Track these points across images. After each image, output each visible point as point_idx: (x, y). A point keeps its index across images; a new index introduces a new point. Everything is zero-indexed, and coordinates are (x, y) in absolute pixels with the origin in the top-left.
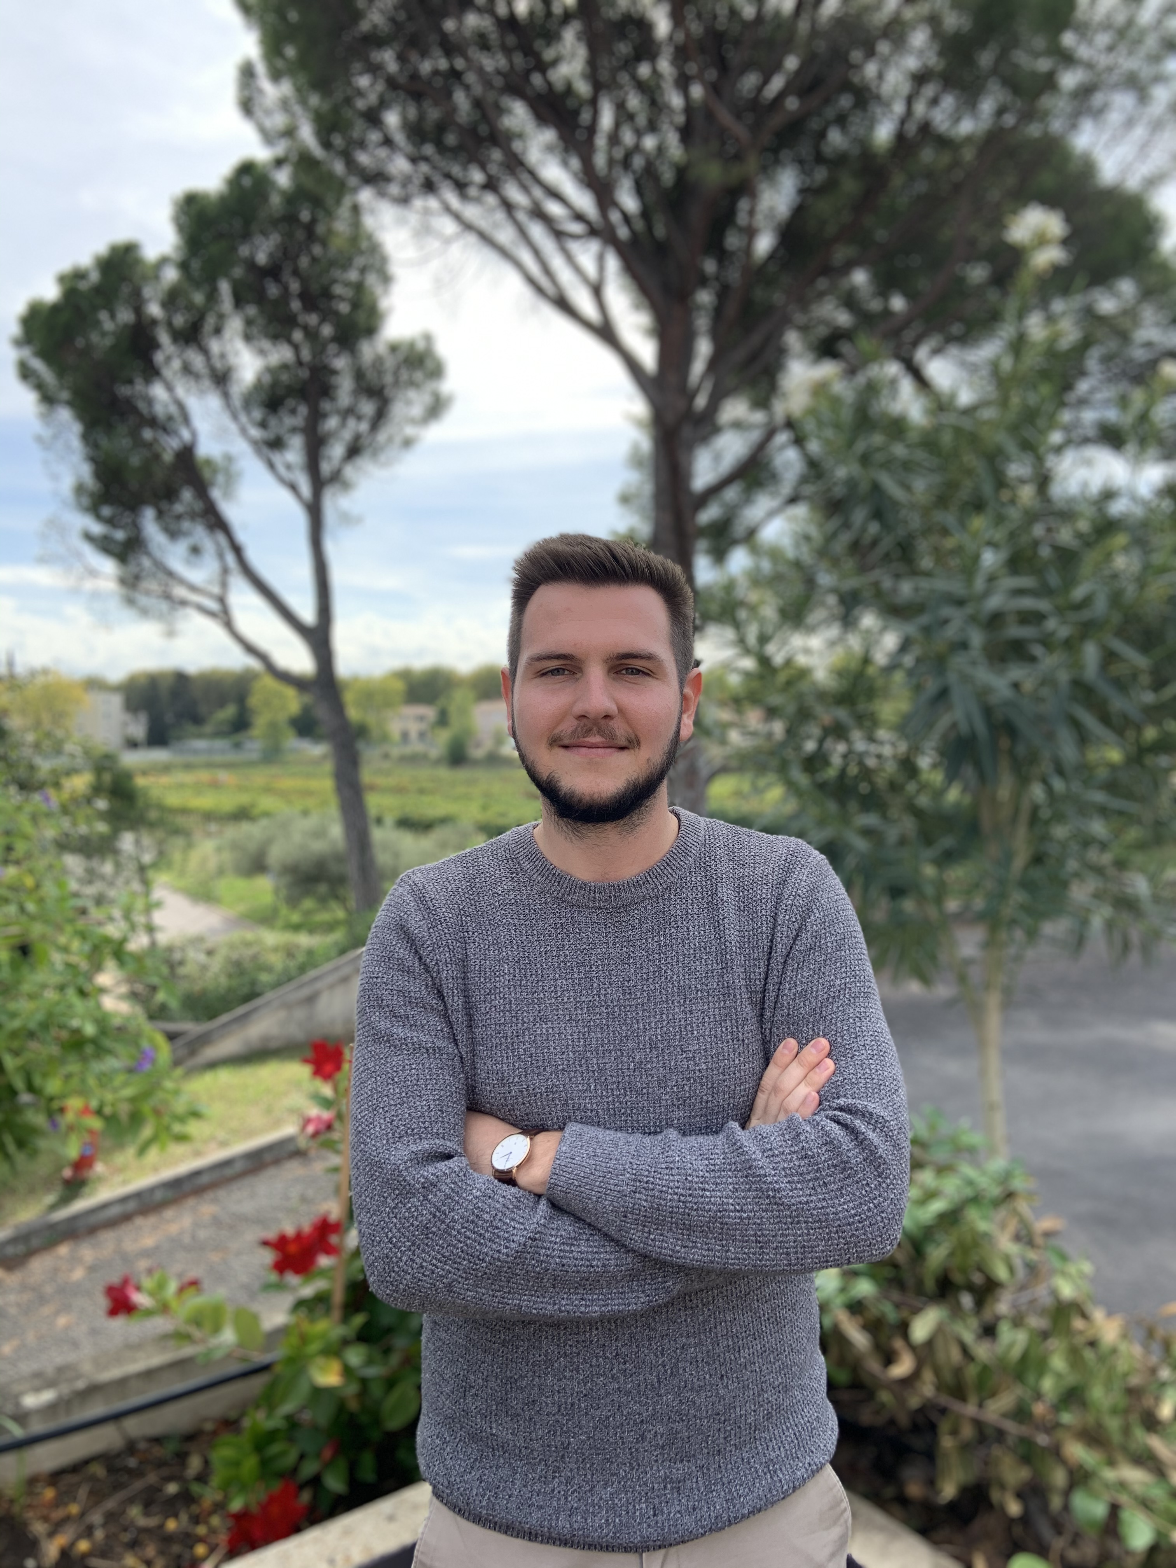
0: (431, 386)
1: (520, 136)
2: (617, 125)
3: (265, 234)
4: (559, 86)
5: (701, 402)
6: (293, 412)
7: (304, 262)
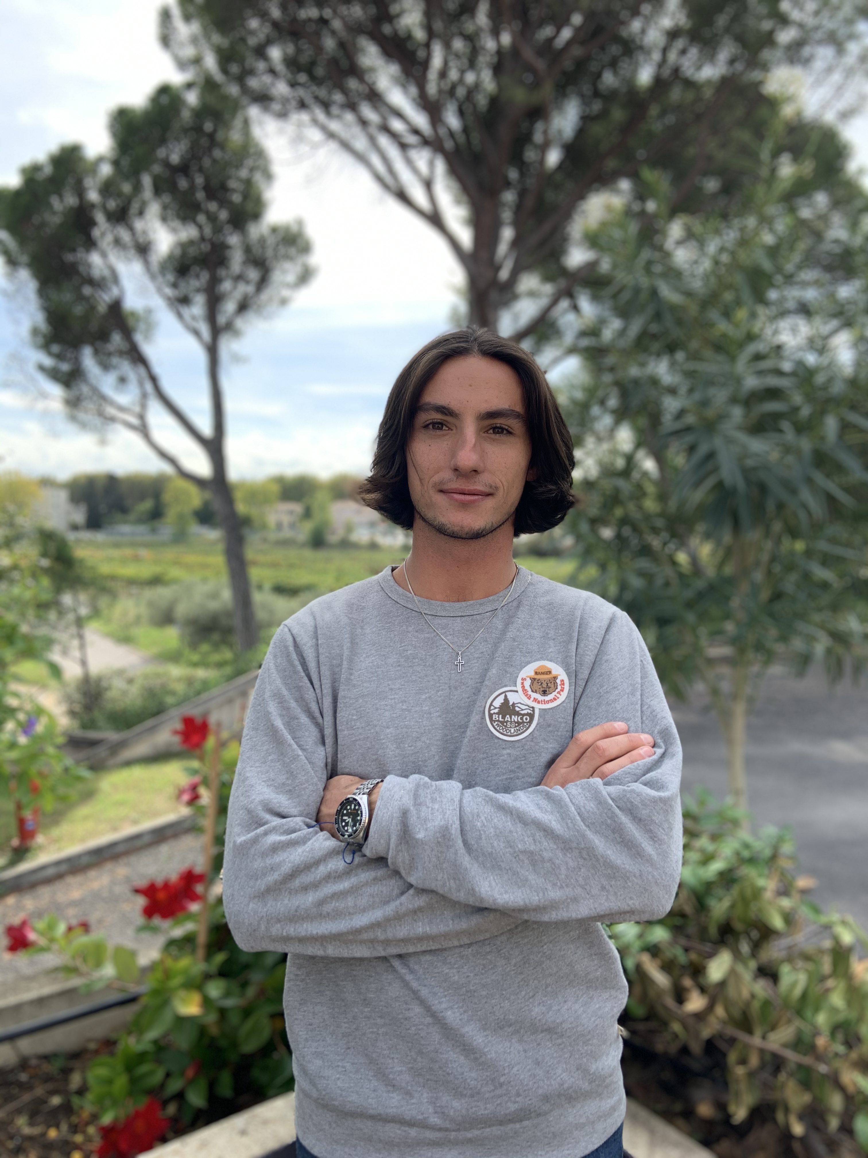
0: (301, 260)
1: (372, 70)
2: (446, 63)
3: (178, 139)
4: (402, 33)
5: (504, 274)
6: (197, 276)
7: (207, 162)
